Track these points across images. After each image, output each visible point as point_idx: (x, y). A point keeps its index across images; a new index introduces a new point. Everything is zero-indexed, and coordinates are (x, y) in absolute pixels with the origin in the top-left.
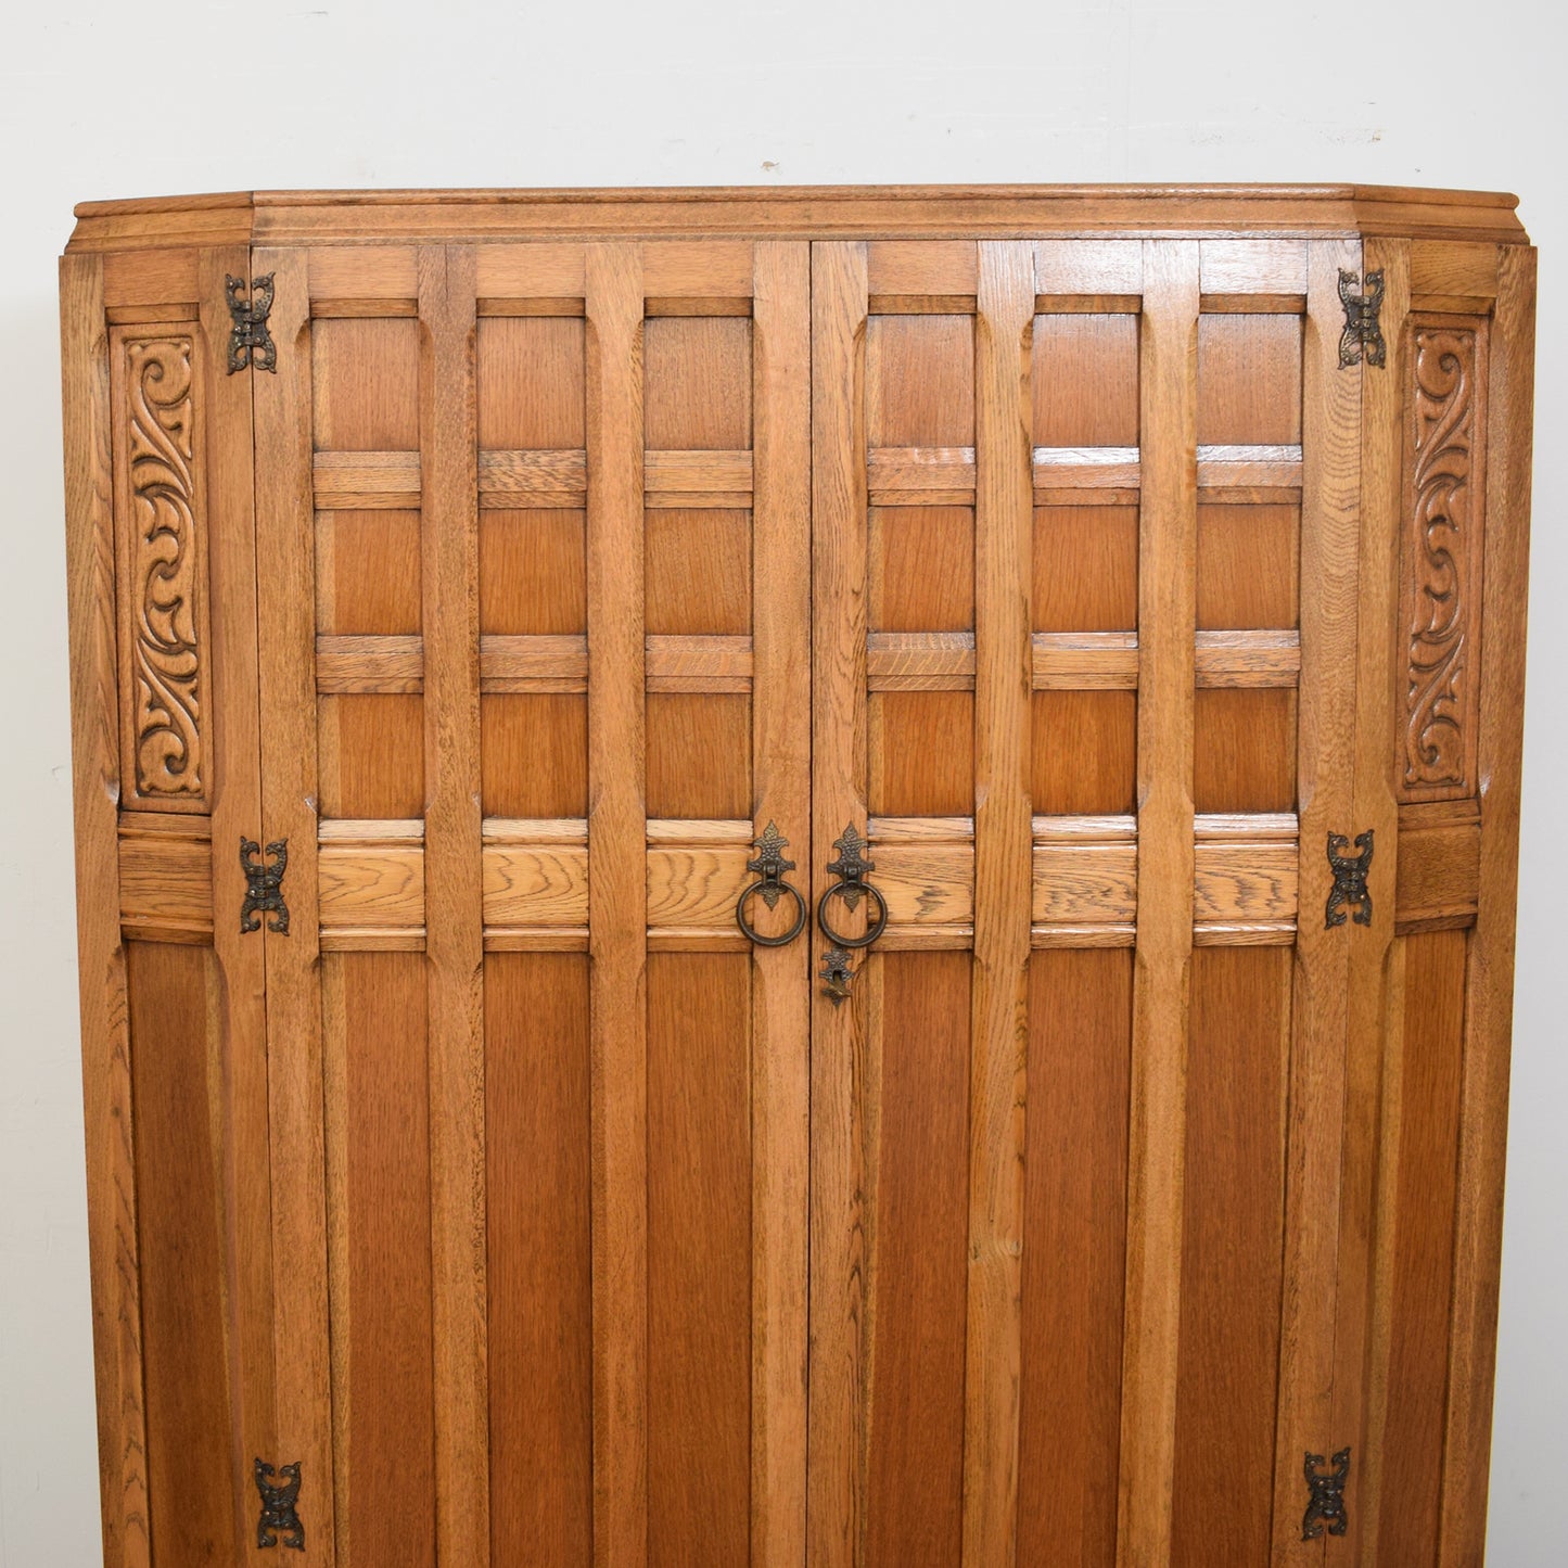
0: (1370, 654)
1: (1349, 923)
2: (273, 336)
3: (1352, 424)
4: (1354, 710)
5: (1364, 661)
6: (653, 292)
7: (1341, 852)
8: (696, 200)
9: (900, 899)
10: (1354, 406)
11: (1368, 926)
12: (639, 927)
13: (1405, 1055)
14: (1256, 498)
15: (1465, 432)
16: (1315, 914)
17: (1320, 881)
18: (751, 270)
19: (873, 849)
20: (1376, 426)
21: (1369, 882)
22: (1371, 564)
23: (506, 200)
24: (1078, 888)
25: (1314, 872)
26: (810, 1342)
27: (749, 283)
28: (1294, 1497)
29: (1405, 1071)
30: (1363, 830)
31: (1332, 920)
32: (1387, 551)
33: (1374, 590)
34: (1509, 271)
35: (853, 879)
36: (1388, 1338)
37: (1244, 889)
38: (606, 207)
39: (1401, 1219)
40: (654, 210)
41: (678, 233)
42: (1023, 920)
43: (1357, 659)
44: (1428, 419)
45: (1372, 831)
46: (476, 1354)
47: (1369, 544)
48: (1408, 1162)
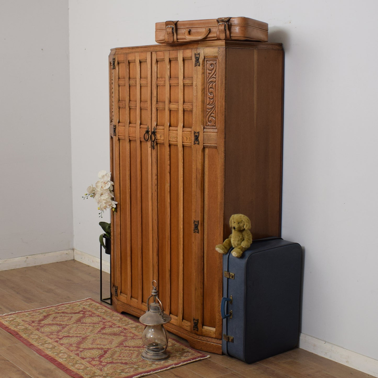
0: (198, 106)
1: (196, 144)
2: (115, 65)
3: (196, 74)
4: (196, 114)
5: (197, 108)
6: (140, 59)
7: (195, 134)
8: (146, 47)
9: (158, 136)
10: (196, 72)
11: (199, 145)
12: (139, 138)
13: (208, 165)
14: (189, 85)
15: (215, 75)
16: (193, 143)
17: (193, 138)
18: (146, 56)
19: (157, 130)
20: (199, 75)
21: (199, 139)
22: (198, 94)
23: (133, 48)
24: (173, 137)
25: (193, 137)
26: (152, 194)
27: (146, 57)
28: (193, 226)
29: (208, 168)
30: (198, 131)
31: (195, 144)
32: (201, 92)
33: (199, 98)
34: (220, 51)
35: (154, 133)
36: (207, 207)
37: (187, 138)
38: (139, 48)
39: (208, 189)
40: (142, 48)
41: (144, 51)
42: (168, 141)
43: (197, 107)
44: (209, 73)
45: (199, 132)
46: (129, 190)
47: (198, 91)
48: (209, 181)
